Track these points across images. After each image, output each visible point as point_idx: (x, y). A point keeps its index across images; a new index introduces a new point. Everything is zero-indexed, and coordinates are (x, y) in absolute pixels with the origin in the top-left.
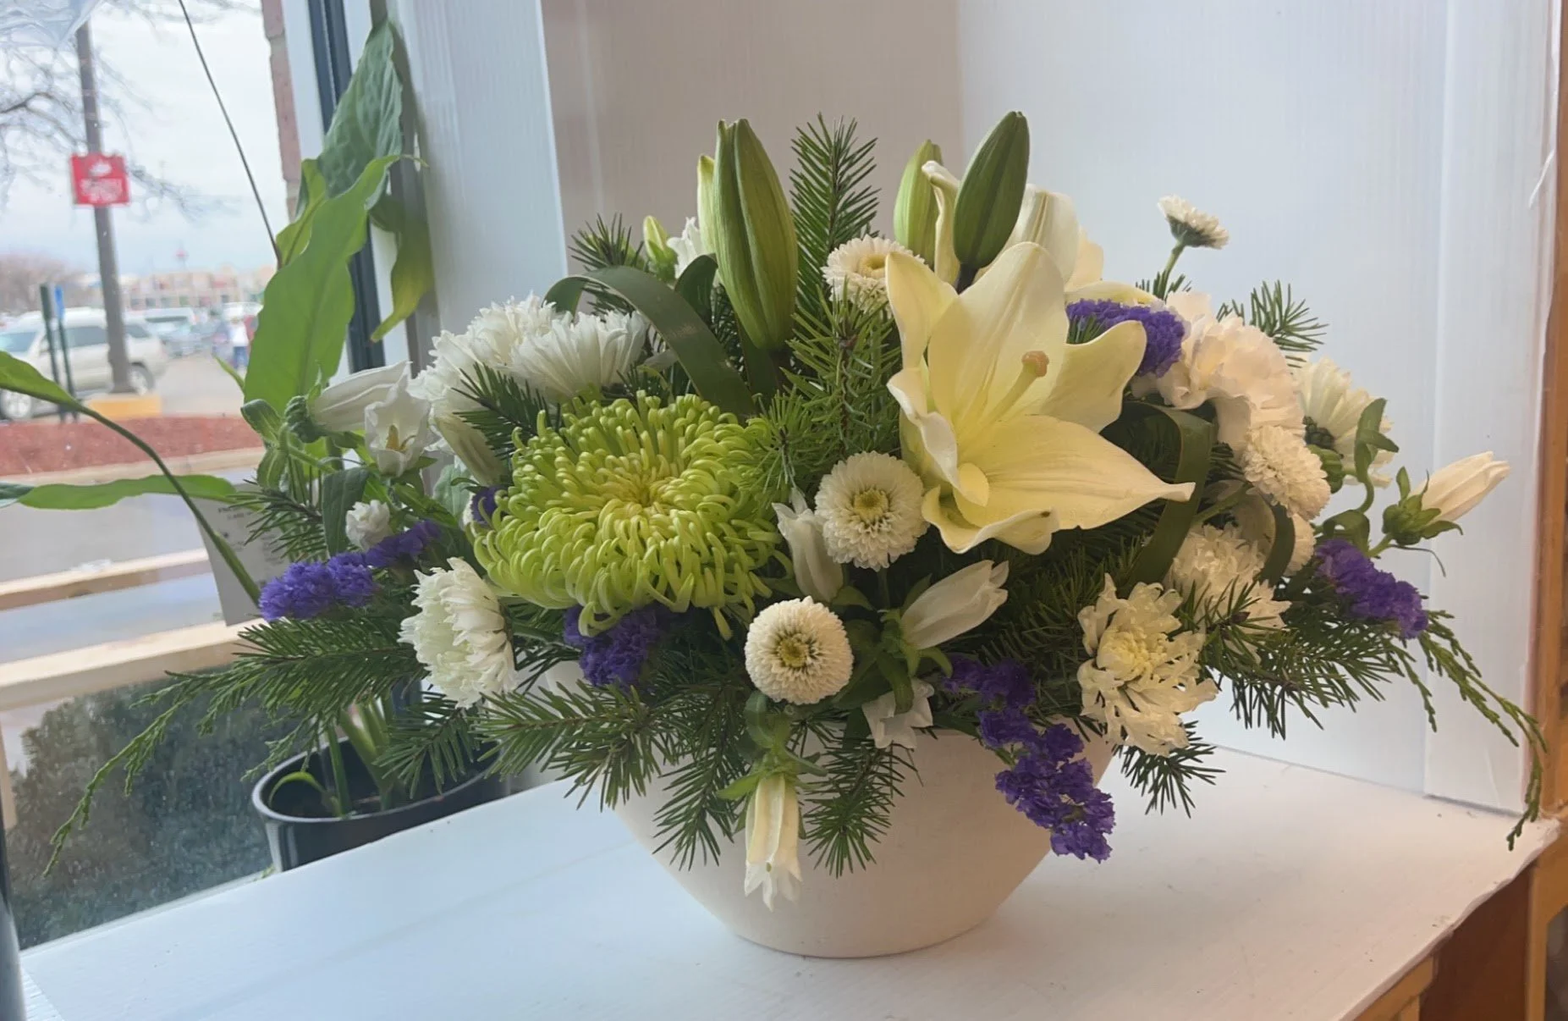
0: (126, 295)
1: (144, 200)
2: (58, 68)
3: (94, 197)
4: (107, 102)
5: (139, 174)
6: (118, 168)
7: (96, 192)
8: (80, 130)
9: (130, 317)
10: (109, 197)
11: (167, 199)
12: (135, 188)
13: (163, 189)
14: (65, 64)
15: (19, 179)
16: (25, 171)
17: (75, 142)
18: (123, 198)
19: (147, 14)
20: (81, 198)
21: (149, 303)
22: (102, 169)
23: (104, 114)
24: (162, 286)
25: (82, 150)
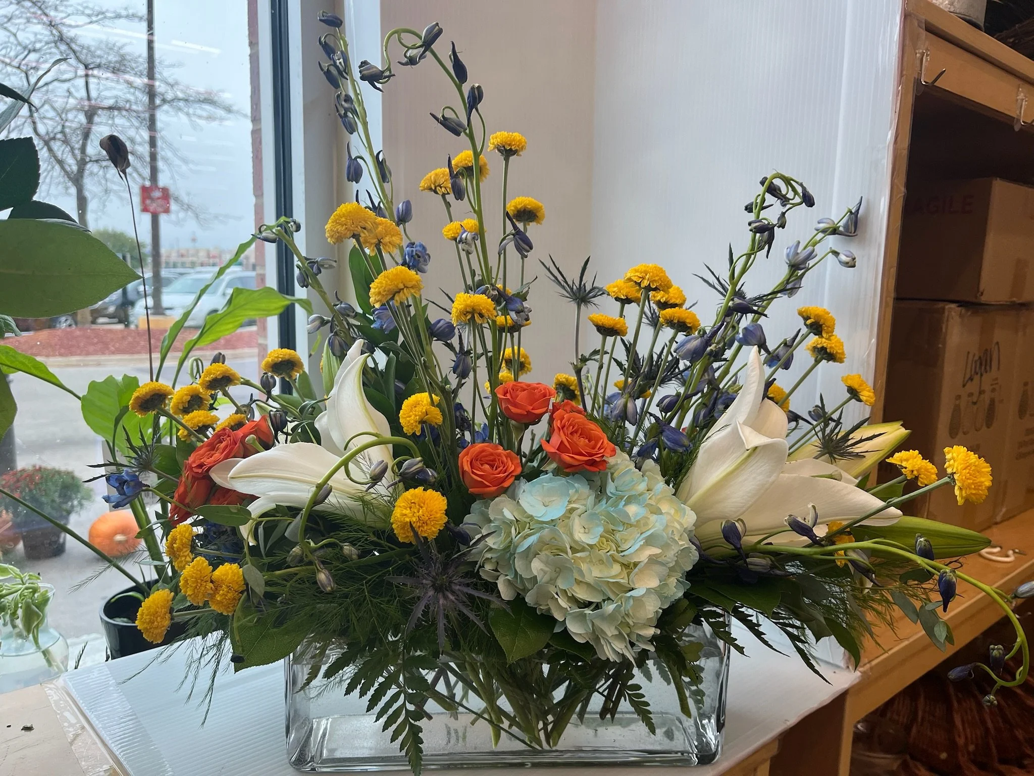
0: (163, 259)
1: (177, 213)
2: (138, 139)
3: (152, 208)
4: (163, 159)
5: (177, 199)
6: (166, 195)
7: (153, 207)
8: (147, 172)
9: (164, 273)
10: (160, 209)
11: (189, 213)
12: (173, 206)
13: (188, 207)
14: (141, 136)
15: (112, 197)
16: (115, 192)
17: (144, 179)
18: (167, 211)
19: (188, 114)
20: (145, 209)
21: (175, 266)
22: (157, 194)
23: (160, 164)
24: (182, 256)
25: (148, 184)
